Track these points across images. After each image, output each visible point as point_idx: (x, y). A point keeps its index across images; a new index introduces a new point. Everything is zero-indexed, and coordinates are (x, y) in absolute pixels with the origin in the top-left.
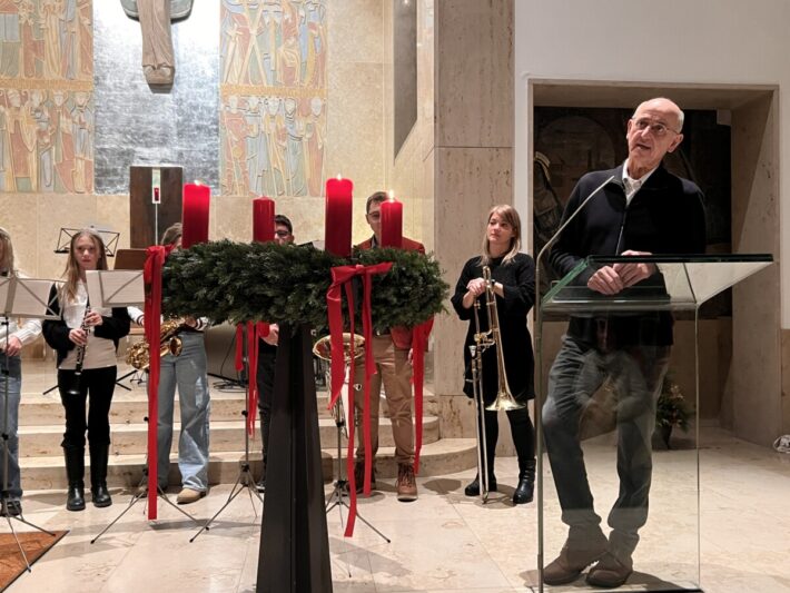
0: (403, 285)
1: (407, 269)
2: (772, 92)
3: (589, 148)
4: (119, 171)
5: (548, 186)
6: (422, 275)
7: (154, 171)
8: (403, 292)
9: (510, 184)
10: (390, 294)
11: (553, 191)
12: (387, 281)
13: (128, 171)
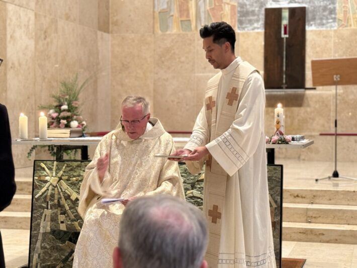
4: (256, 12)
7: (283, 10)
13: (263, 12)
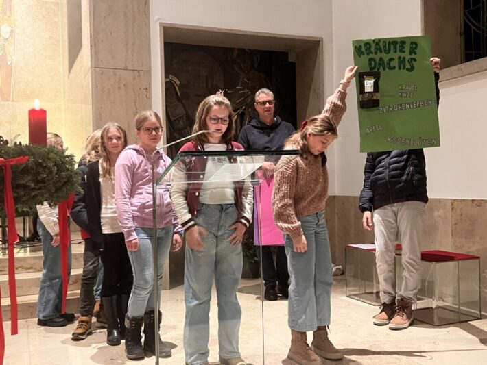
0: (39, 173)
1: (44, 161)
2: (319, 42)
3: (206, 74)
5: (179, 99)
6: (56, 165)
8: (39, 178)
9: (149, 97)
10: (27, 180)
11: (182, 103)
12: (26, 171)
